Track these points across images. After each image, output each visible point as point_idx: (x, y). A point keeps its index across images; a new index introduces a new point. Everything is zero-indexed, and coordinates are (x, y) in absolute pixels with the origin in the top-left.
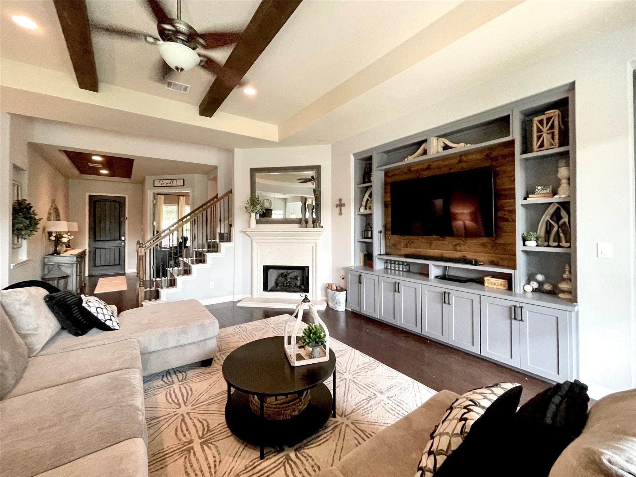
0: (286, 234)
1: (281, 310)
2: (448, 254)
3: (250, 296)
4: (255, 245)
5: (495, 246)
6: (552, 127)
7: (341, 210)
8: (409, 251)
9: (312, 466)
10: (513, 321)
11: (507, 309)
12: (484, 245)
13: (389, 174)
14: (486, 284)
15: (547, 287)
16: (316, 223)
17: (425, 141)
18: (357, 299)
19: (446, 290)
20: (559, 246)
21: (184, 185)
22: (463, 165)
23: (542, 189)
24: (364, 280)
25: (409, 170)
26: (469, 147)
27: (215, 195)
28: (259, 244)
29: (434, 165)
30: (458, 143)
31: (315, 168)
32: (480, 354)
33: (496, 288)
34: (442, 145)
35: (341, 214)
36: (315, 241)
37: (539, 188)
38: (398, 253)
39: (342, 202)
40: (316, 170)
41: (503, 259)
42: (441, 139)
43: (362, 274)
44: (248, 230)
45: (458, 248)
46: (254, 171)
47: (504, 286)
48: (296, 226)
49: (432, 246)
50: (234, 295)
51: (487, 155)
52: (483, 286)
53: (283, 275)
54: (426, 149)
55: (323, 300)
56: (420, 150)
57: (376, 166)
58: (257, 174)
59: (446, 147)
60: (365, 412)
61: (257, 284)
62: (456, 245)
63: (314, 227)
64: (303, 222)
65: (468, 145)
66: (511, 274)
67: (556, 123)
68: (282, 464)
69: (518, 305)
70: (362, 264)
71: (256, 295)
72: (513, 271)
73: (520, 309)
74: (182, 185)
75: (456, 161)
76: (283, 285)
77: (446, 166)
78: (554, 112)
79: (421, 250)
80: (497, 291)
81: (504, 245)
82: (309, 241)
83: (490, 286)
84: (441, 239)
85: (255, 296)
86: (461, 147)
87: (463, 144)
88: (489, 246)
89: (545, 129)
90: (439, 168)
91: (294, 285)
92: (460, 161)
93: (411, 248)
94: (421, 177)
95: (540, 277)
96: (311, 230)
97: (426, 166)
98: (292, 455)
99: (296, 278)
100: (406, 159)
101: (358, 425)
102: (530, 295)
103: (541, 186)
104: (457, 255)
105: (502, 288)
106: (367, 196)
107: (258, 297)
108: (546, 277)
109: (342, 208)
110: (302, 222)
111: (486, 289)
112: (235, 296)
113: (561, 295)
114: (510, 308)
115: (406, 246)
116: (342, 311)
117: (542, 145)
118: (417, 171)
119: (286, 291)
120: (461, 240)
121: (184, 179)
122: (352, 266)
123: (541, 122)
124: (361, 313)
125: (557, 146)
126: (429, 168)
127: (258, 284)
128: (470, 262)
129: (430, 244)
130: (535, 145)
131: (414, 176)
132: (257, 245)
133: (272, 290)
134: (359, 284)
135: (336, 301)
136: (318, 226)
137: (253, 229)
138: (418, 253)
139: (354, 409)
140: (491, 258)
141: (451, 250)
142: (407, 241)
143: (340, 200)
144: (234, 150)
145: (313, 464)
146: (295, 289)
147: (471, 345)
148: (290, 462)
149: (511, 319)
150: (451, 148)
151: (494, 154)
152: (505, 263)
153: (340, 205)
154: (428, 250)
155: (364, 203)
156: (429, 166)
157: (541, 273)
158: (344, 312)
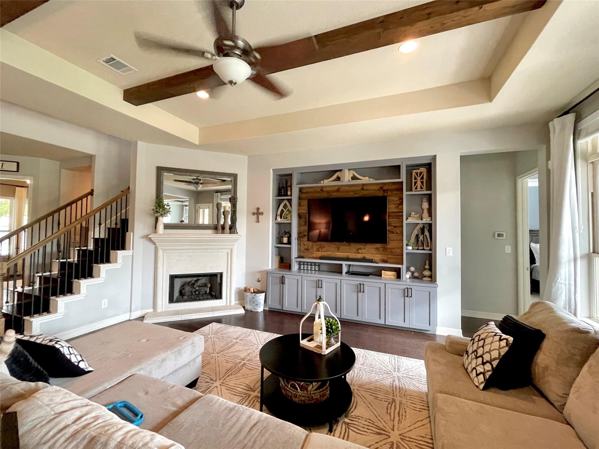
0: (201, 240)
1: (206, 319)
2: (351, 255)
3: (151, 310)
4: (160, 253)
5: (385, 249)
6: (422, 178)
7: (258, 218)
8: (319, 254)
9: (366, 421)
10: (406, 298)
11: (403, 291)
12: (377, 249)
13: (303, 191)
14: (383, 276)
15: (416, 274)
16: (232, 229)
17: (341, 170)
18: (279, 299)
19: (361, 282)
20: (423, 249)
21: (18, 171)
22: (365, 193)
23: (415, 214)
24: (287, 281)
25: (322, 190)
26: (372, 181)
27: (89, 190)
28: (167, 251)
29: (342, 189)
30: (365, 177)
31: (233, 176)
32: (384, 324)
33: (390, 278)
34: (352, 175)
35: (258, 221)
36: (231, 247)
37: (413, 213)
38: (311, 256)
39: (260, 211)
40: (233, 177)
41: (390, 258)
42: (352, 172)
43: (284, 275)
44: (153, 236)
45: (360, 251)
46: (160, 170)
47: (395, 276)
48: (210, 231)
49: (340, 250)
50: (131, 311)
51: (381, 188)
52: (381, 277)
53: (190, 284)
54: (339, 176)
55: (236, 304)
56: (335, 177)
57: (296, 184)
58: (165, 174)
59: (354, 178)
60: (359, 378)
61: (162, 297)
62: (358, 249)
63: (230, 233)
64: (220, 227)
65: (371, 179)
66: (400, 268)
67: (425, 177)
68: (347, 429)
69: (409, 288)
70: (277, 267)
71: (161, 309)
72: (401, 265)
73: (410, 290)
74: (16, 170)
75: (360, 188)
76: (190, 294)
77: (352, 191)
78: (424, 170)
79: (330, 253)
80: (390, 279)
81: (391, 249)
82: (224, 247)
83: (385, 277)
84: (347, 244)
85: (159, 310)
86: (366, 180)
87: (367, 178)
88: (381, 249)
89: (419, 179)
90: (347, 191)
91: (204, 292)
92: (362, 189)
93: (322, 252)
94: (331, 197)
95: (412, 269)
96: (227, 236)
97: (336, 188)
98: (347, 420)
99: (205, 285)
100: (322, 182)
101: (364, 387)
102: (408, 280)
103: (414, 212)
104: (359, 256)
105: (393, 277)
106: (281, 207)
107: (163, 310)
108: (416, 269)
109: (260, 216)
110: (218, 228)
111: (383, 279)
112: (133, 313)
113: (424, 279)
114: (404, 290)
115: (318, 250)
116: (261, 312)
117: (416, 188)
118: (328, 192)
119: (195, 300)
120: (362, 245)
121: (18, 163)
122: (270, 269)
123: (417, 174)
124: (282, 310)
125: (425, 190)
126: (338, 190)
127: (164, 296)
128: (371, 261)
129: (338, 249)
130: (414, 188)
131: (325, 195)
132: (163, 252)
133: (178, 301)
134: (282, 285)
135: (256, 303)
136: (235, 232)
137: (161, 235)
138: (328, 256)
139: (351, 379)
140: (383, 258)
141: (355, 253)
142: (319, 246)
143: (258, 209)
144: (136, 143)
145: (365, 419)
146: (205, 297)
147: (378, 319)
148: (350, 425)
149: (404, 297)
150: (359, 179)
151: (385, 188)
152: (392, 260)
153: (258, 213)
154: (337, 253)
155: (279, 213)
156: (339, 189)
157: (413, 266)
158: (262, 313)
